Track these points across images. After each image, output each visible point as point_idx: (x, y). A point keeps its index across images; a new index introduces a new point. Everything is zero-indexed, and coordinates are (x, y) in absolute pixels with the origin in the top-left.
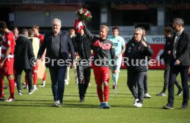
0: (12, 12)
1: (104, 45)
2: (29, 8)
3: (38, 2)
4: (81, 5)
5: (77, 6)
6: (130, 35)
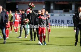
0: (18, 4)
1: (44, 17)
2: (24, 3)
3: (28, 1)
4: (43, 2)
5: (42, 2)
6: (62, 13)
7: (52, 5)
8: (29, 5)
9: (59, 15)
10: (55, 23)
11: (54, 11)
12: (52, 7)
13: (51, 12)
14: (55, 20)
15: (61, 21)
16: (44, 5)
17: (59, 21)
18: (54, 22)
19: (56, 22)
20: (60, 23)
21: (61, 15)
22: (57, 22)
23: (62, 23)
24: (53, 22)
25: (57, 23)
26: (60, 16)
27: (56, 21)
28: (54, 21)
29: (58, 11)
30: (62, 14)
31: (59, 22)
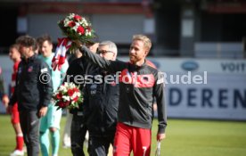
4: (145, 3)
5: (138, 5)
6: (235, 58)
7: (188, 18)
8: (62, 24)
9: (224, 67)
10: (203, 105)
11: (199, 47)
12: (188, 29)
13: (182, 51)
14: (204, 91)
15: (230, 95)
16: (148, 17)
17: (221, 98)
18: (198, 101)
19: (206, 100)
20: (225, 106)
21: (233, 68)
22: (215, 100)
23: (235, 105)
24: (193, 101)
25: (210, 105)
26: (227, 71)
27: (207, 95)
28: (198, 94)
29: (219, 47)
30: (236, 62)
31: (224, 102)
